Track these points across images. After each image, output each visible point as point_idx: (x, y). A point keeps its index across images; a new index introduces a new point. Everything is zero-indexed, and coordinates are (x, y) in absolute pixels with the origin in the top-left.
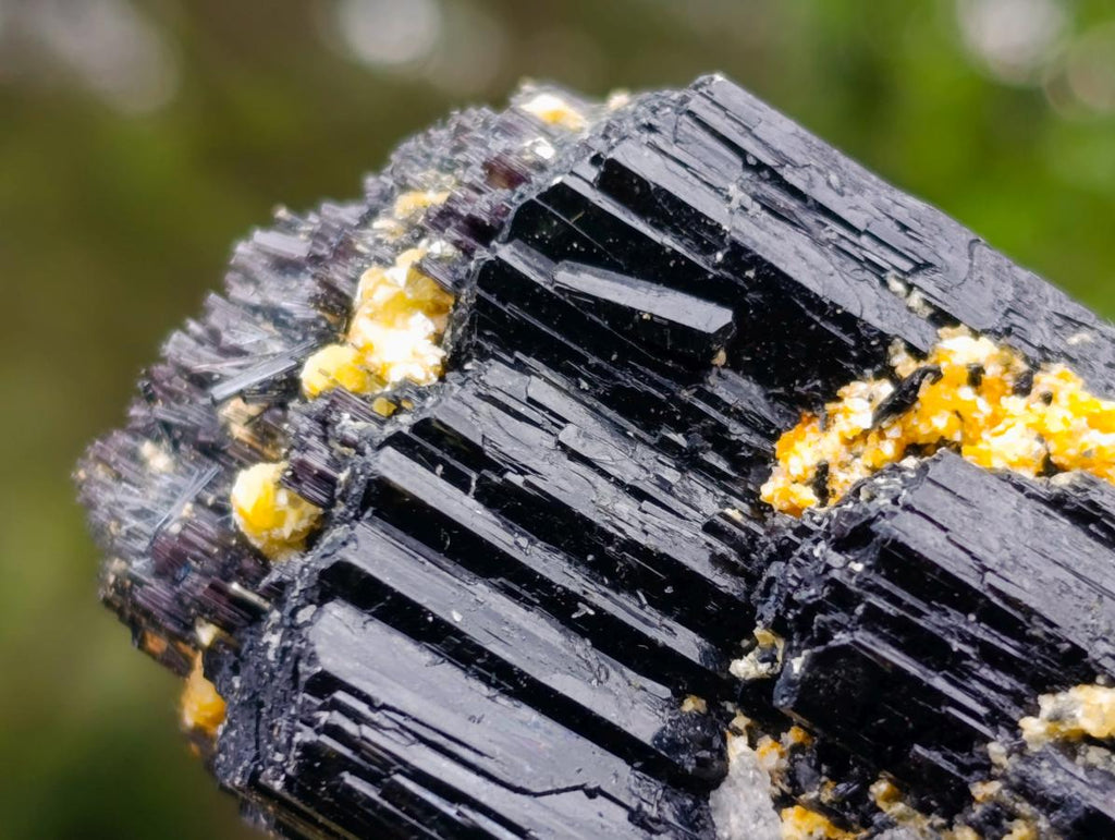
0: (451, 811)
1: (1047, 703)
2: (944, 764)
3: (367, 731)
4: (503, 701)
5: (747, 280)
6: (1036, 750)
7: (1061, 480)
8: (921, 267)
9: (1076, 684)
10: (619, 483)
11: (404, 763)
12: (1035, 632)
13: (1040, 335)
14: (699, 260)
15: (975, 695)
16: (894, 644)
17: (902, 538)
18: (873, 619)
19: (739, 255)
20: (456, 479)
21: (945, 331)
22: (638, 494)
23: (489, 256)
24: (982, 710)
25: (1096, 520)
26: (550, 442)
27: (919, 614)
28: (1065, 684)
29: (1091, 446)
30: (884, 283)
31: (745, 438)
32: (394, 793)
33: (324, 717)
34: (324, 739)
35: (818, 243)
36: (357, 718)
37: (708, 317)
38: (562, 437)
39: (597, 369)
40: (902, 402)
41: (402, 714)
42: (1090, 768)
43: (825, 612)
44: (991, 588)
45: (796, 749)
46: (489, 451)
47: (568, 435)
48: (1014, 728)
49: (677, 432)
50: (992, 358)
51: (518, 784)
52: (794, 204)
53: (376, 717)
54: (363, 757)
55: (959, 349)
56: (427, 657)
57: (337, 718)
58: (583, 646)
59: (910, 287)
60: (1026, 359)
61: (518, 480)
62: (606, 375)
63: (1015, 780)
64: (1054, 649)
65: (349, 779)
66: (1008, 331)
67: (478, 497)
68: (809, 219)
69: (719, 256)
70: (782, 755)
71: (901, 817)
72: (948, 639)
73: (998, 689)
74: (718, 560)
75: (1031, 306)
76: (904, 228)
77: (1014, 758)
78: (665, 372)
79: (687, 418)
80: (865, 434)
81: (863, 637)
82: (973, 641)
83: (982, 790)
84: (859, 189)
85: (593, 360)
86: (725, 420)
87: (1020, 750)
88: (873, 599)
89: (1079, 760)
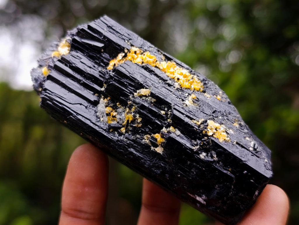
0: (61, 106)
1: (138, 91)
2: (124, 99)
3: (50, 95)
4: (70, 93)
5: (106, 40)
6: (136, 97)
7: (144, 64)
8: (130, 39)
9: (142, 89)
10: (88, 66)
11: (55, 99)
12: (136, 82)
13: (146, 48)
14: (100, 38)
15: (128, 90)
16: (118, 83)
17: (119, 69)
18: (115, 80)
19: (105, 37)
20: (66, 65)
21: (133, 47)
22: (90, 67)
23: (73, 38)
24: (129, 92)
25: (148, 69)
26: (79, 61)
27: (121, 79)
28: (140, 88)
29: (149, 60)
30: (125, 41)
31: (106, 61)
32: (53, 103)
33: (45, 94)
34: (45, 97)
35: (116, 36)
36: (49, 94)
37: (100, 45)
38: (81, 60)
39: (87, 52)
40: (125, 56)
41: (55, 93)
42: (143, 99)
43: (109, 80)
44: (130, 76)
45: (109, 100)
46: (70, 61)
47: (82, 60)
48: (133, 94)
49: (97, 60)
50: (138, 50)
51: (70, 102)
52: (114, 31)
53: (53, 94)
54: (50, 99)
55: (134, 49)
56: (61, 87)
57: (47, 94)
58: (82, 87)
59: (128, 42)
60: (143, 51)
61: (74, 65)
62: (88, 53)
63: (133, 101)
64: (139, 84)
65: (48, 102)
66: (141, 47)
67: (69, 68)
68: (116, 33)
69: (102, 37)
70: (107, 101)
71: (120, 107)
72: (124, 82)
73: (131, 89)
74: (100, 76)
75: (145, 45)
76: (129, 35)
77: (133, 98)
78: (95, 52)
79: (99, 59)
80: (121, 60)
81: (114, 82)
82: (128, 83)
83: (129, 102)
84: (123, 30)
85: (86, 51)
86: (103, 59)
87: (133, 97)
88: (115, 77)
89: (142, 98)
